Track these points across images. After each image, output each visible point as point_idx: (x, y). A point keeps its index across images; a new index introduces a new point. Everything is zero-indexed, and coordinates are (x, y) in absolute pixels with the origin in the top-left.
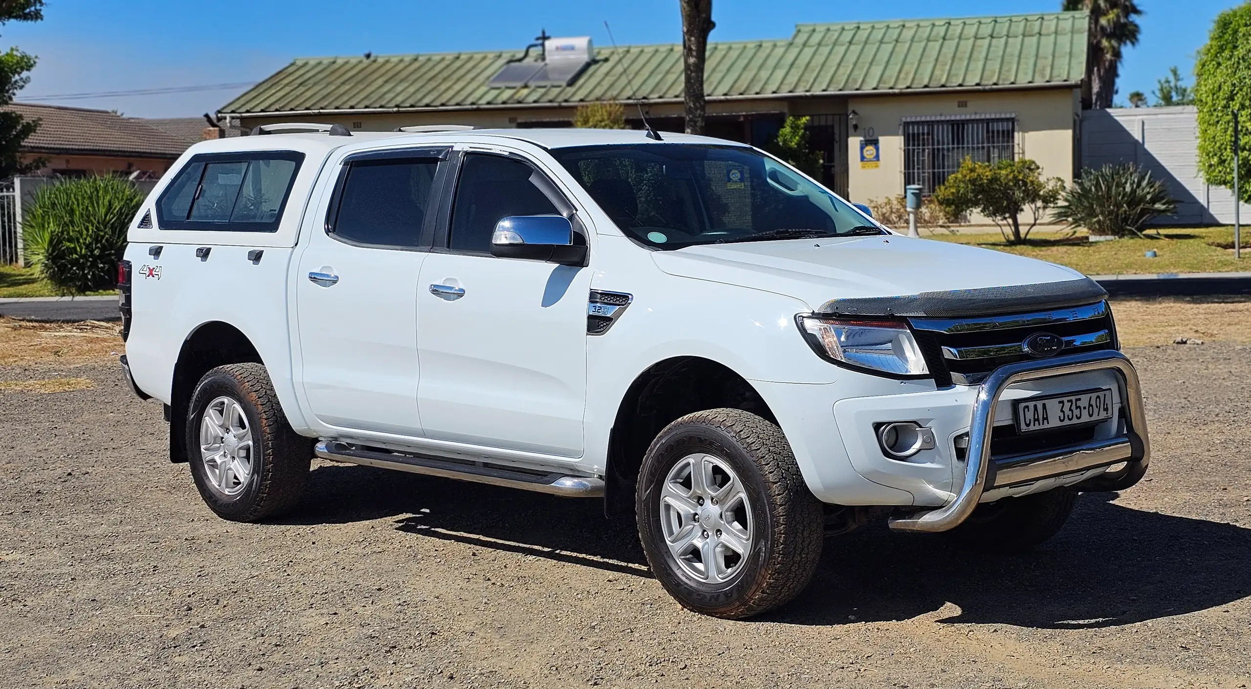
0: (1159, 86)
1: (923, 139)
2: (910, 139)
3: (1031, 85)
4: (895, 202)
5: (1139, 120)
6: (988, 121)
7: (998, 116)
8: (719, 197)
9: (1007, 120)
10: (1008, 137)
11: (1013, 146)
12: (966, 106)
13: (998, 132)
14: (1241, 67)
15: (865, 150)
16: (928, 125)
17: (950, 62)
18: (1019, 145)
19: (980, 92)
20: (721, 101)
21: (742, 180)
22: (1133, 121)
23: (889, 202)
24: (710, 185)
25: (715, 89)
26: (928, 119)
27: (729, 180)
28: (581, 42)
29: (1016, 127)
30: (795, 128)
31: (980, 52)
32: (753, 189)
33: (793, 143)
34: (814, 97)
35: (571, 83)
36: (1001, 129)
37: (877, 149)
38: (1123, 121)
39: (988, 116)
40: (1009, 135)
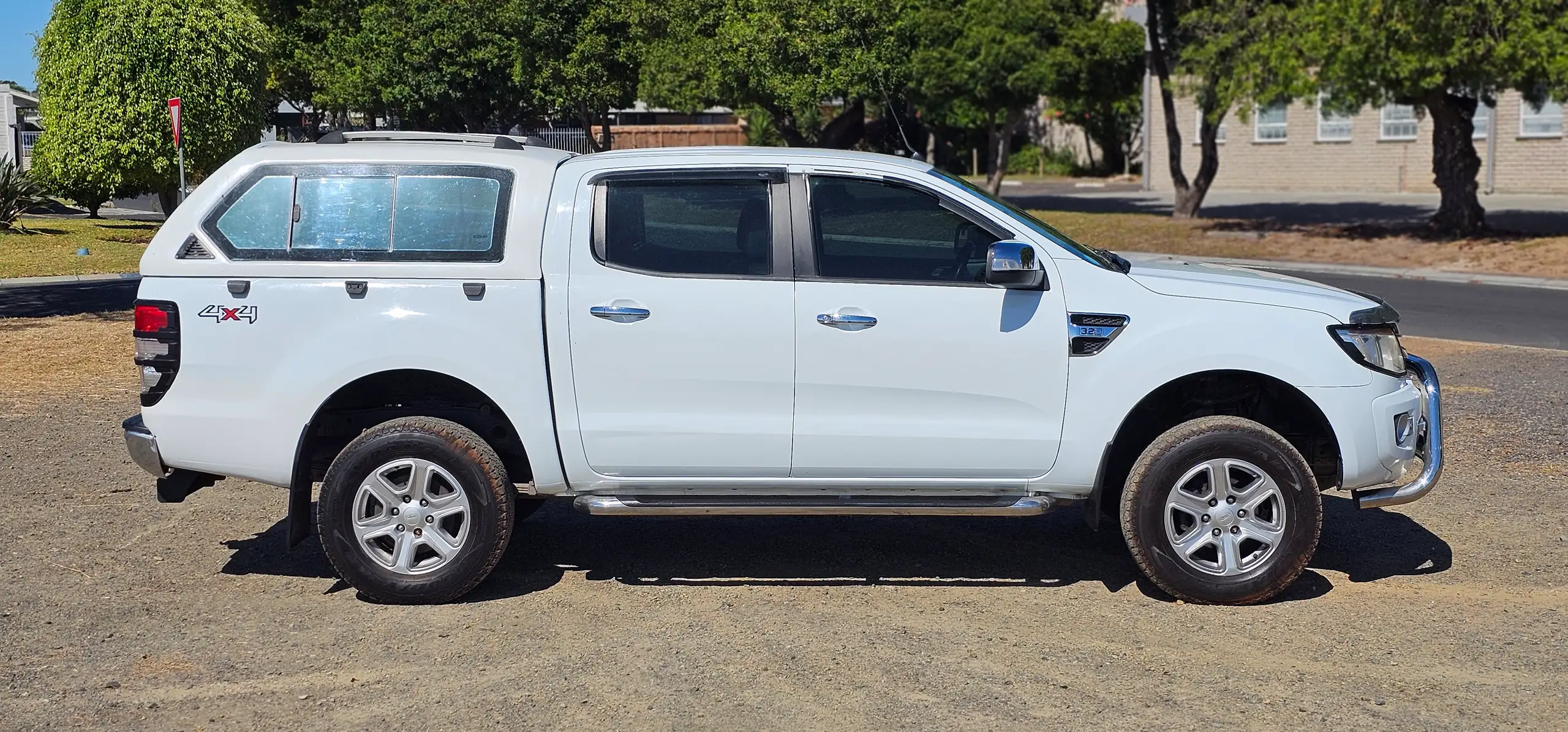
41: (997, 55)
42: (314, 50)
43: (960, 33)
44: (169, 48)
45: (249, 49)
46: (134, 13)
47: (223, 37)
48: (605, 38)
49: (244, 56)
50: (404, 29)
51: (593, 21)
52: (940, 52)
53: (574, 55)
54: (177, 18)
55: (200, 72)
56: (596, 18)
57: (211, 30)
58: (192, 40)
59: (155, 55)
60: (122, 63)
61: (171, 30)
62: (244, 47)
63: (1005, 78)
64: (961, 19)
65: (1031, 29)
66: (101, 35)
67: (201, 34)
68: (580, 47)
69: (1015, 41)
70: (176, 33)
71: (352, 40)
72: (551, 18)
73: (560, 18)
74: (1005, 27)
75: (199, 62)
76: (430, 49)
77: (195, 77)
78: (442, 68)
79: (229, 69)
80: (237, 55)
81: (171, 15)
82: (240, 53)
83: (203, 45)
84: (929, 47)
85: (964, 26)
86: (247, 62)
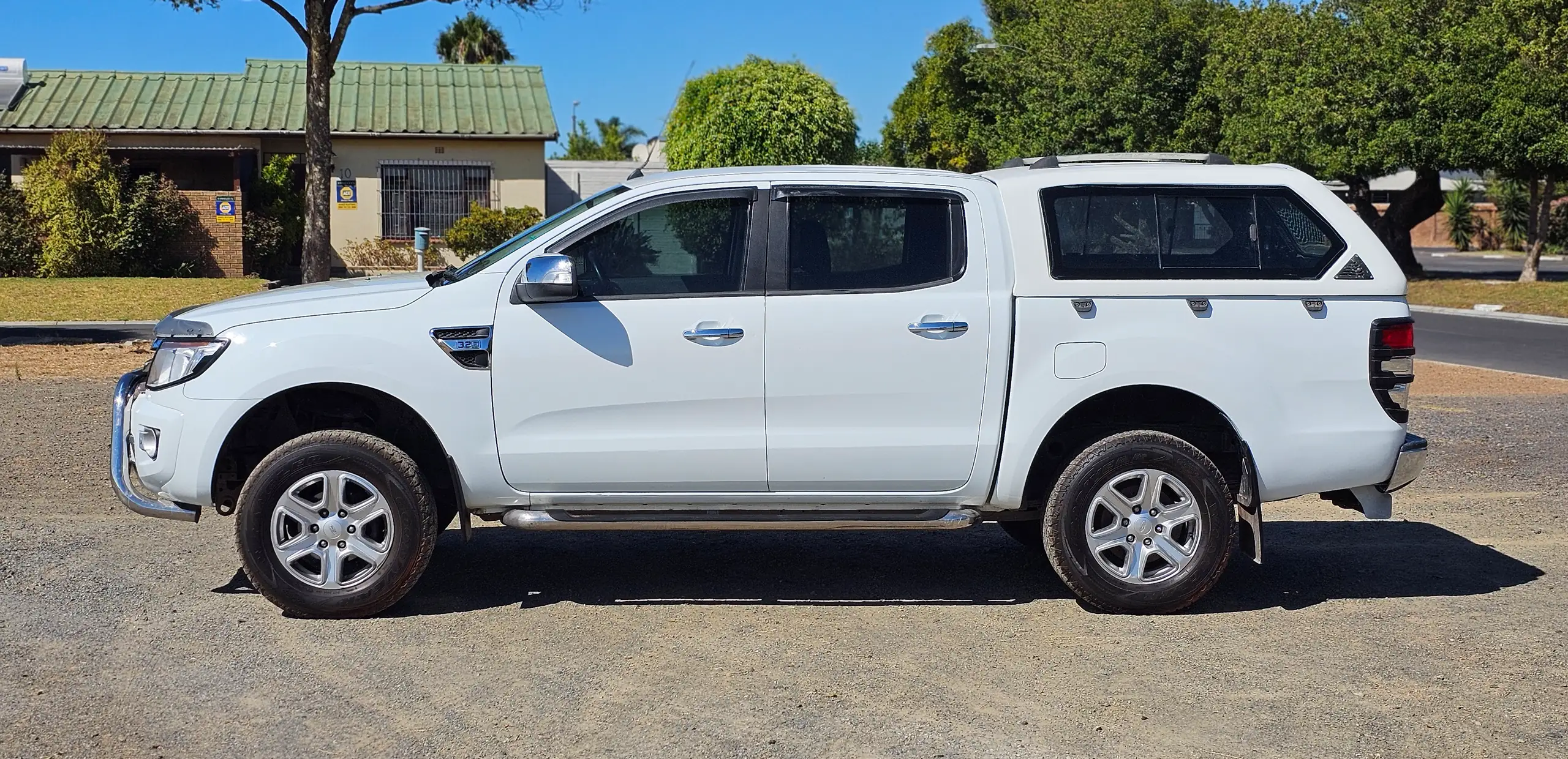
0: (568, 139)
1: (402, 183)
2: (388, 183)
3: (507, 135)
4: (374, 244)
5: (575, 173)
6: (465, 168)
7: (475, 164)
8: (207, 231)
9: (484, 167)
10: (485, 184)
11: (489, 193)
12: (443, 152)
13: (475, 179)
14: (712, 130)
15: (342, 191)
16: (407, 170)
17: (421, 107)
18: (494, 192)
19: (457, 140)
20: (190, 135)
21: (232, 213)
22: (570, 172)
23: (368, 244)
24: (198, 218)
25: (181, 121)
26: (406, 163)
27: (219, 213)
28: (15, 64)
29: (492, 175)
30: (280, 166)
31: (448, 100)
32: (244, 221)
33: (279, 181)
34: (290, 135)
35: (13, 107)
36: (473, 176)
37: (355, 191)
38: (561, 172)
39: (465, 164)
40: (485, 183)
41: (1516, 127)
42: (985, 130)
43: (1488, 106)
44: (763, 129)
45: (834, 129)
46: (737, 99)
47: (811, 119)
48: (1211, 113)
49: (829, 135)
50: (1054, 110)
51: (1201, 98)
52: (1467, 124)
53: (1181, 131)
54: (771, 103)
55: (787, 148)
56: (1203, 95)
57: (801, 114)
58: (783, 121)
59: (751, 136)
60: (723, 142)
61: (765, 112)
62: (829, 127)
63: (1525, 150)
64: (1490, 93)
65: (1553, 102)
66: (710, 117)
67: (791, 116)
68: (1185, 124)
69: (1536, 113)
70: (770, 116)
71: (1016, 120)
72: (1159, 97)
73: (1167, 96)
74: (1526, 100)
75: (788, 139)
76: (1073, 129)
77: (784, 153)
78: (1085, 146)
79: (814, 146)
80: (821, 134)
81: (767, 101)
82: (825, 132)
83: (792, 126)
84: (1458, 119)
85: (1493, 98)
86: (832, 140)
